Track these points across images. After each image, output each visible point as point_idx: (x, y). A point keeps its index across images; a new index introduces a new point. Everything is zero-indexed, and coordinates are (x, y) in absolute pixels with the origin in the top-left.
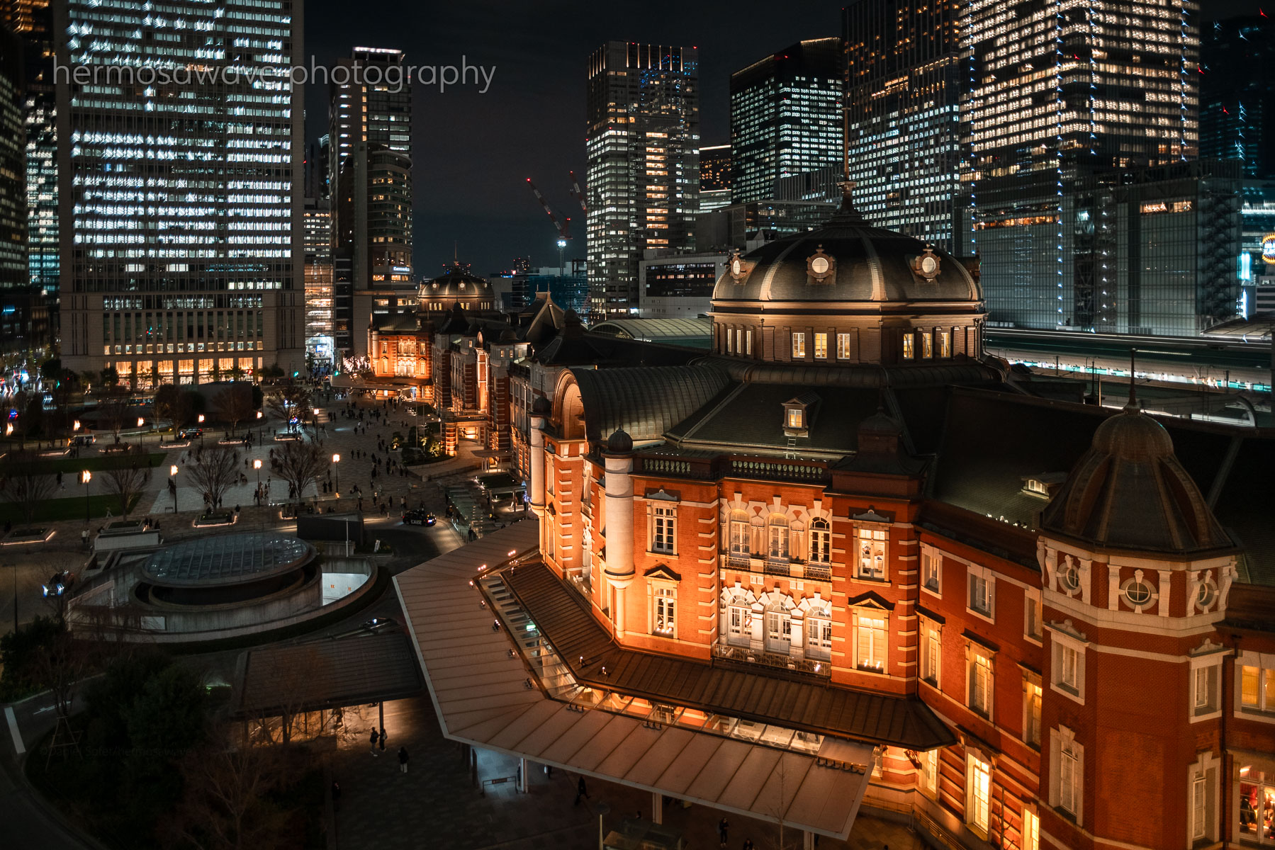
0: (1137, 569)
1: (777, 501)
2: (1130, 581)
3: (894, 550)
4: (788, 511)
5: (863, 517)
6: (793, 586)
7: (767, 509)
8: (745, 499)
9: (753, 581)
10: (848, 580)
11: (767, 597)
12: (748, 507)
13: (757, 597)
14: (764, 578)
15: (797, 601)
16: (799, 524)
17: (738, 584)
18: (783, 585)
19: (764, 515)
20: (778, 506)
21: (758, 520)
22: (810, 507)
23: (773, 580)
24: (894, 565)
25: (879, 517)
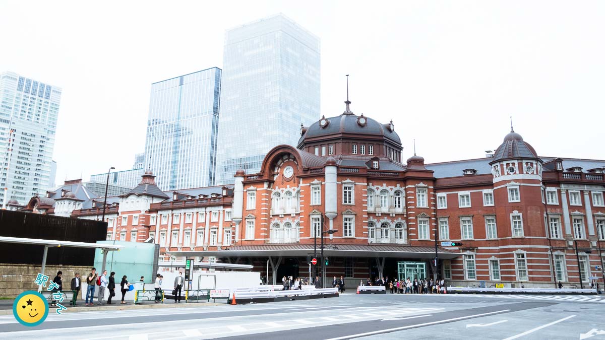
1: (384, 185)
2: (527, 166)
3: (429, 196)
4: (388, 188)
5: (419, 185)
6: (391, 215)
7: (381, 188)
8: (373, 185)
9: (377, 215)
10: (415, 207)
11: (382, 221)
12: (374, 188)
13: (378, 221)
14: (382, 214)
15: (393, 221)
16: (392, 193)
17: (371, 217)
18: (387, 215)
19: (379, 191)
20: (384, 186)
21: (378, 192)
22: (396, 186)
23: (384, 215)
24: (429, 201)
25: (424, 185)
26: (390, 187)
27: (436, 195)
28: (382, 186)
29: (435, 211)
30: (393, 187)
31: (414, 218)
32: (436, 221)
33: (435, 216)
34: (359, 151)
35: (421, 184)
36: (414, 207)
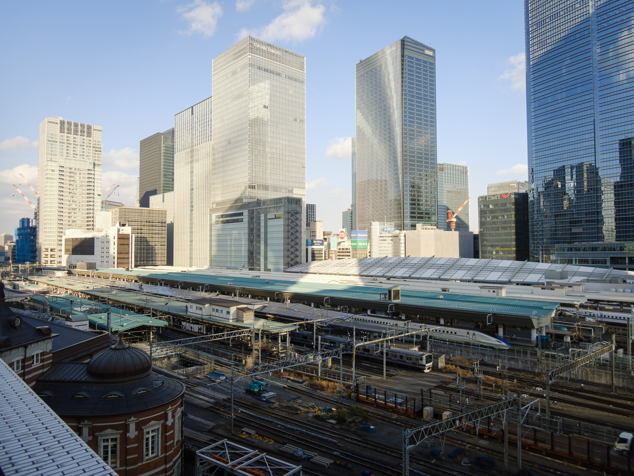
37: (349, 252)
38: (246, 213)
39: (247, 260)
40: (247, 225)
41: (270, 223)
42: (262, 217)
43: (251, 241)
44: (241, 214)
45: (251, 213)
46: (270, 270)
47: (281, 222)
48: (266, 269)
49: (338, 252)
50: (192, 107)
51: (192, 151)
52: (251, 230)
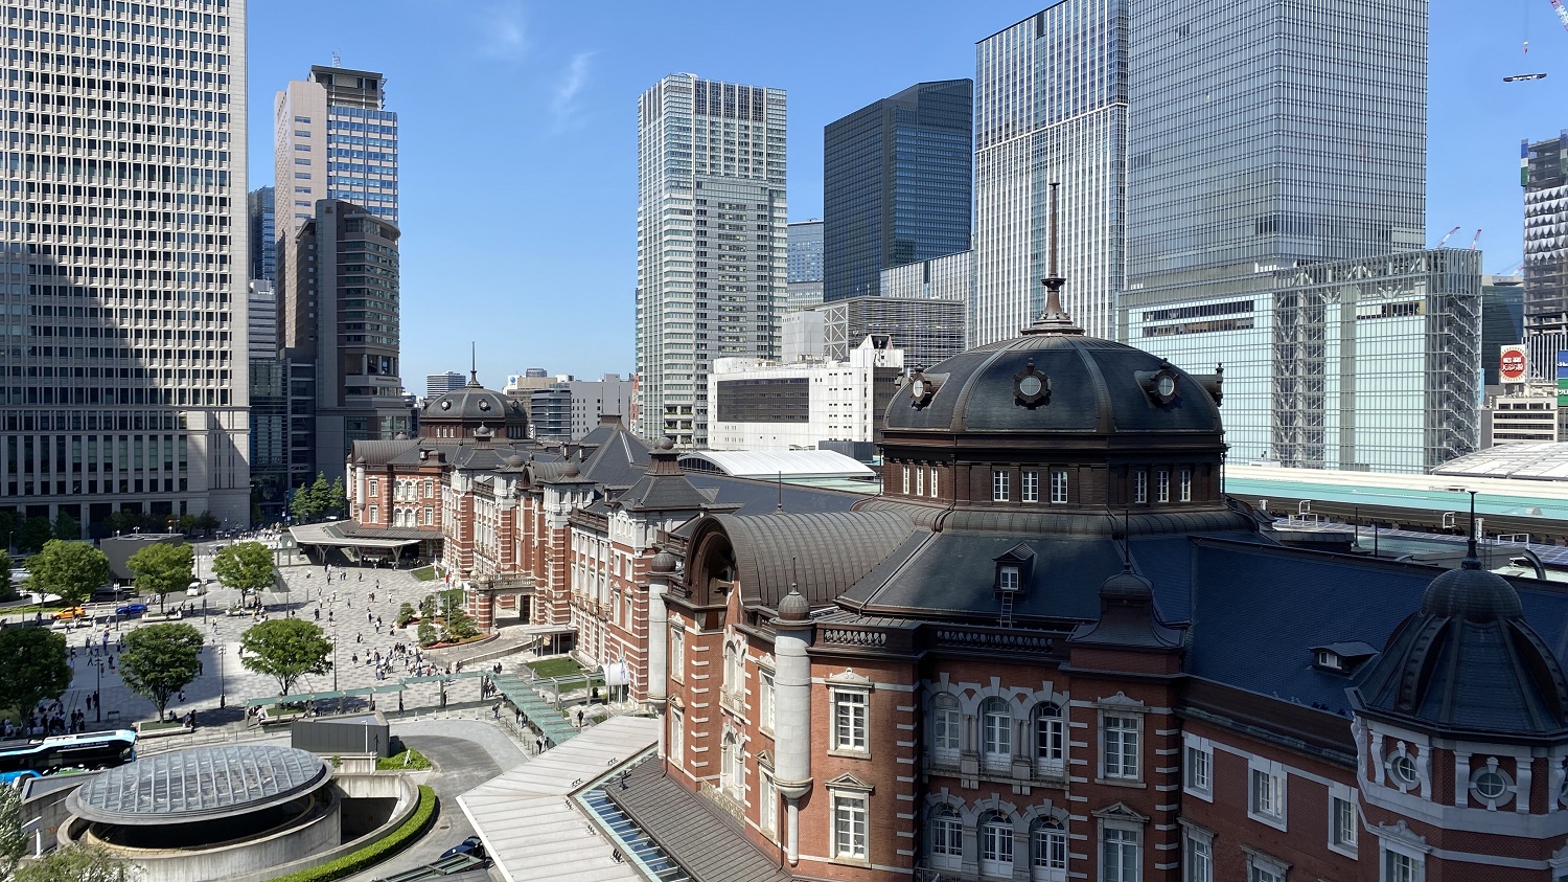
0: (1490, 756)
1: (996, 682)
2: (1480, 772)
3: (1150, 742)
4: (1009, 694)
5: (1113, 700)
6: (1016, 790)
7: (982, 693)
8: (953, 680)
9: (965, 784)
10: (1091, 780)
11: (982, 805)
12: (958, 690)
13: (970, 805)
14: (980, 782)
15: (1021, 810)
16: (1022, 711)
17: (945, 790)
18: (1004, 789)
19: (977, 699)
20: (995, 687)
21: (970, 707)
22: (1038, 688)
23: (991, 784)
24: (1150, 760)
25: (1129, 701)
26: (1015, 690)
27: (1182, 739)
28: (986, 683)
29: (1176, 797)
30: (1029, 691)
31: (1085, 819)
32: (1175, 836)
33: (1171, 817)
34: (1016, 492)
35: (1120, 699)
36: (1085, 780)
37: (1550, 416)
38: (1264, 304)
39: (1268, 437)
40: (1269, 338)
41: (1362, 330)
42: (1333, 314)
43: (1285, 387)
44: (1248, 306)
45: (1286, 301)
46: (1365, 467)
47: (1417, 325)
48: (1347, 464)
49: (1496, 416)
50: (1040, 16)
51: (1039, 138)
52: (1285, 354)
